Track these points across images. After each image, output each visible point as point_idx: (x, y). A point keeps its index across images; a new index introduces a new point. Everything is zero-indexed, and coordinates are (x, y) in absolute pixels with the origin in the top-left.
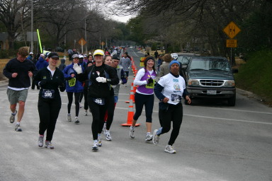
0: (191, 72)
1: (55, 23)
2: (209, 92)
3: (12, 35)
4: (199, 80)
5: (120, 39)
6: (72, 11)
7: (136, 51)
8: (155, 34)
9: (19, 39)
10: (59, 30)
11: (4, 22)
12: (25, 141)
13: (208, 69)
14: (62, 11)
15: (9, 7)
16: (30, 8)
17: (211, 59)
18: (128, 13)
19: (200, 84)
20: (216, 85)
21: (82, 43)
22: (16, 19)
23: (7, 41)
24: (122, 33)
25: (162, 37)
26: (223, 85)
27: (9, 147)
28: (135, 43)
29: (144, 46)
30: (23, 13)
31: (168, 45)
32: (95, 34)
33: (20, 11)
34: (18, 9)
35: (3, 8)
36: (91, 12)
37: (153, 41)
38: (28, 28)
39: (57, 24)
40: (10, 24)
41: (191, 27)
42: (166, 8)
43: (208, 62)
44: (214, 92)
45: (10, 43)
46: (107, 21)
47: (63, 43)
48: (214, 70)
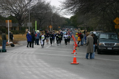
0: (100, 40)
1: (38, 19)
2: (108, 49)
3: (20, 24)
4: (104, 43)
5: (67, 25)
6: (46, 13)
7: (74, 30)
8: (82, 23)
9: (23, 26)
10: (40, 22)
11: (17, 19)
12: (29, 71)
13: (107, 38)
14: (42, 14)
15: (19, 12)
16: (28, 12)
17: (109, 34)
18: (71, 14)
19: (104, 45)
20: (112, 45)
21: (51, 27)
22: (22, 17)
23: (18, 27)
24: (68, 23)
25: (85, 24)
26: (115, 45)
27: (23, 73)
28: (73, 27)
29: (77, 28)
30: (25, 14)
31: (88, 28)
32: (56, 23)
33: (24, 14)
34: (23, 13)
35: (17, 12)
36: (54, 14)
37: (81, 26)
38: (27, 21)
39: (39, 19)
40: (19, 19)
41: (98, 20)
42: (88, 12)
43: (108, 35)
44: (111, 49)
45: (20, 28)
46: (61, 18)
47: (42, 27)
48: (110, 39)
